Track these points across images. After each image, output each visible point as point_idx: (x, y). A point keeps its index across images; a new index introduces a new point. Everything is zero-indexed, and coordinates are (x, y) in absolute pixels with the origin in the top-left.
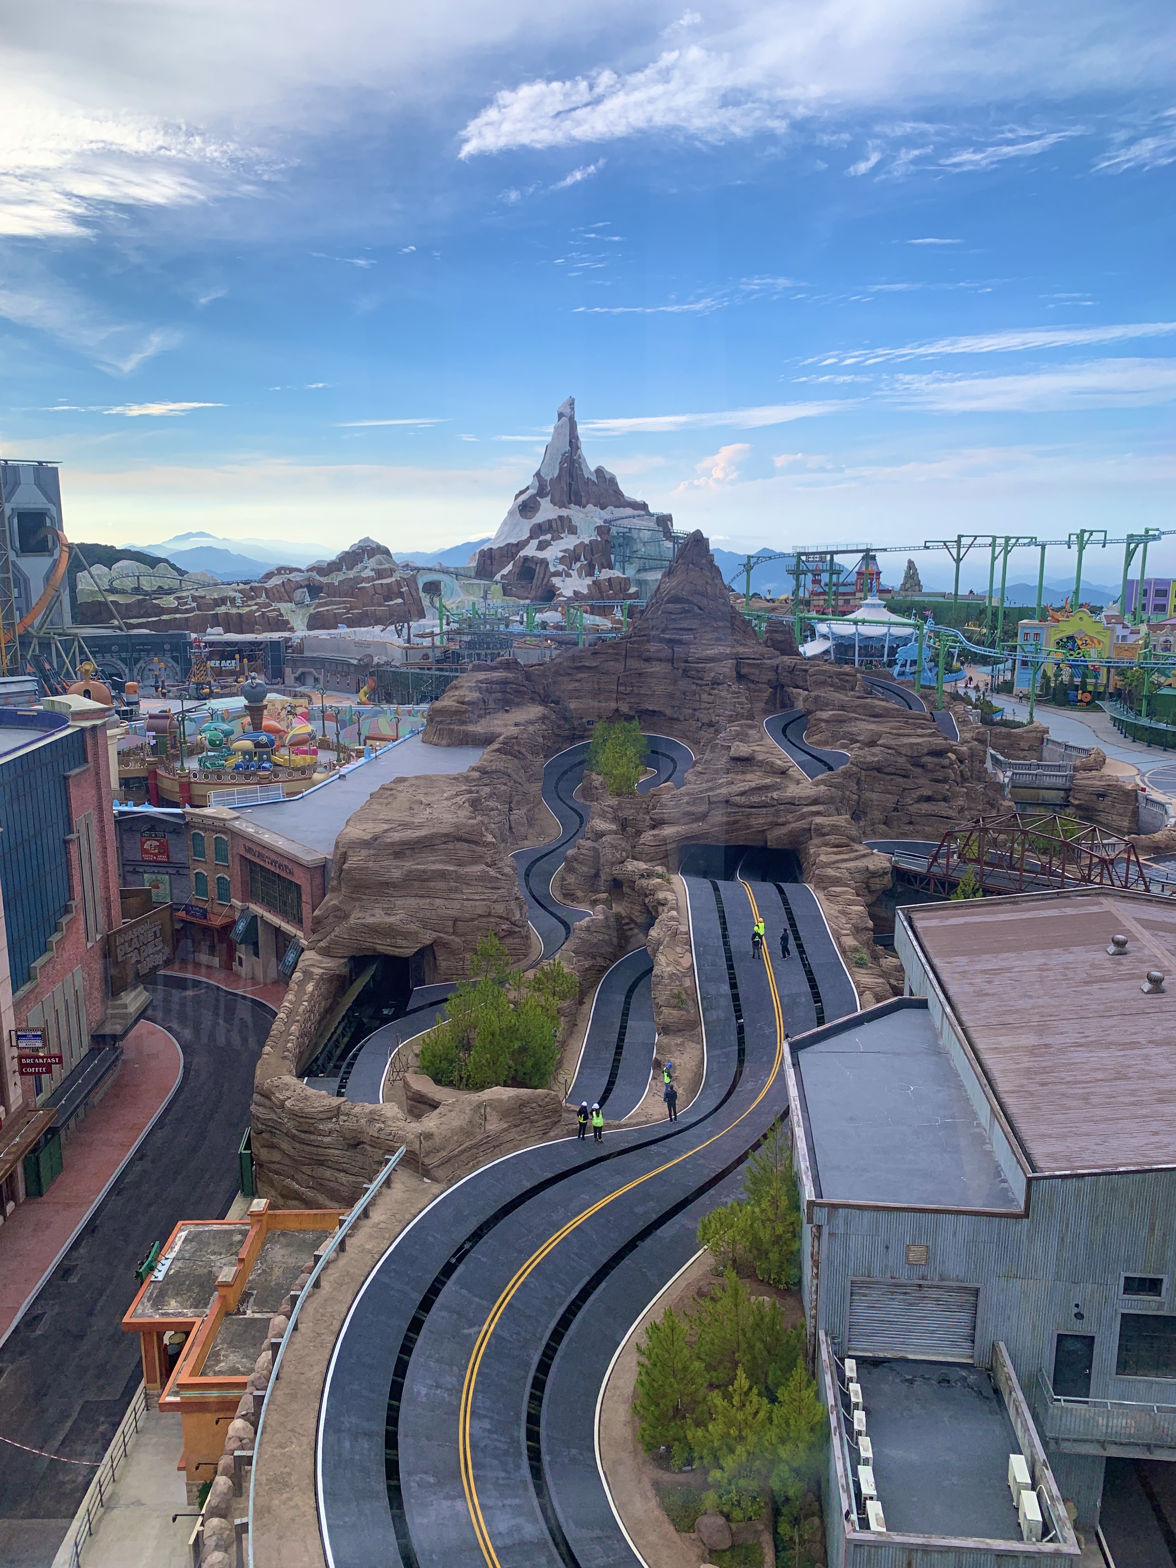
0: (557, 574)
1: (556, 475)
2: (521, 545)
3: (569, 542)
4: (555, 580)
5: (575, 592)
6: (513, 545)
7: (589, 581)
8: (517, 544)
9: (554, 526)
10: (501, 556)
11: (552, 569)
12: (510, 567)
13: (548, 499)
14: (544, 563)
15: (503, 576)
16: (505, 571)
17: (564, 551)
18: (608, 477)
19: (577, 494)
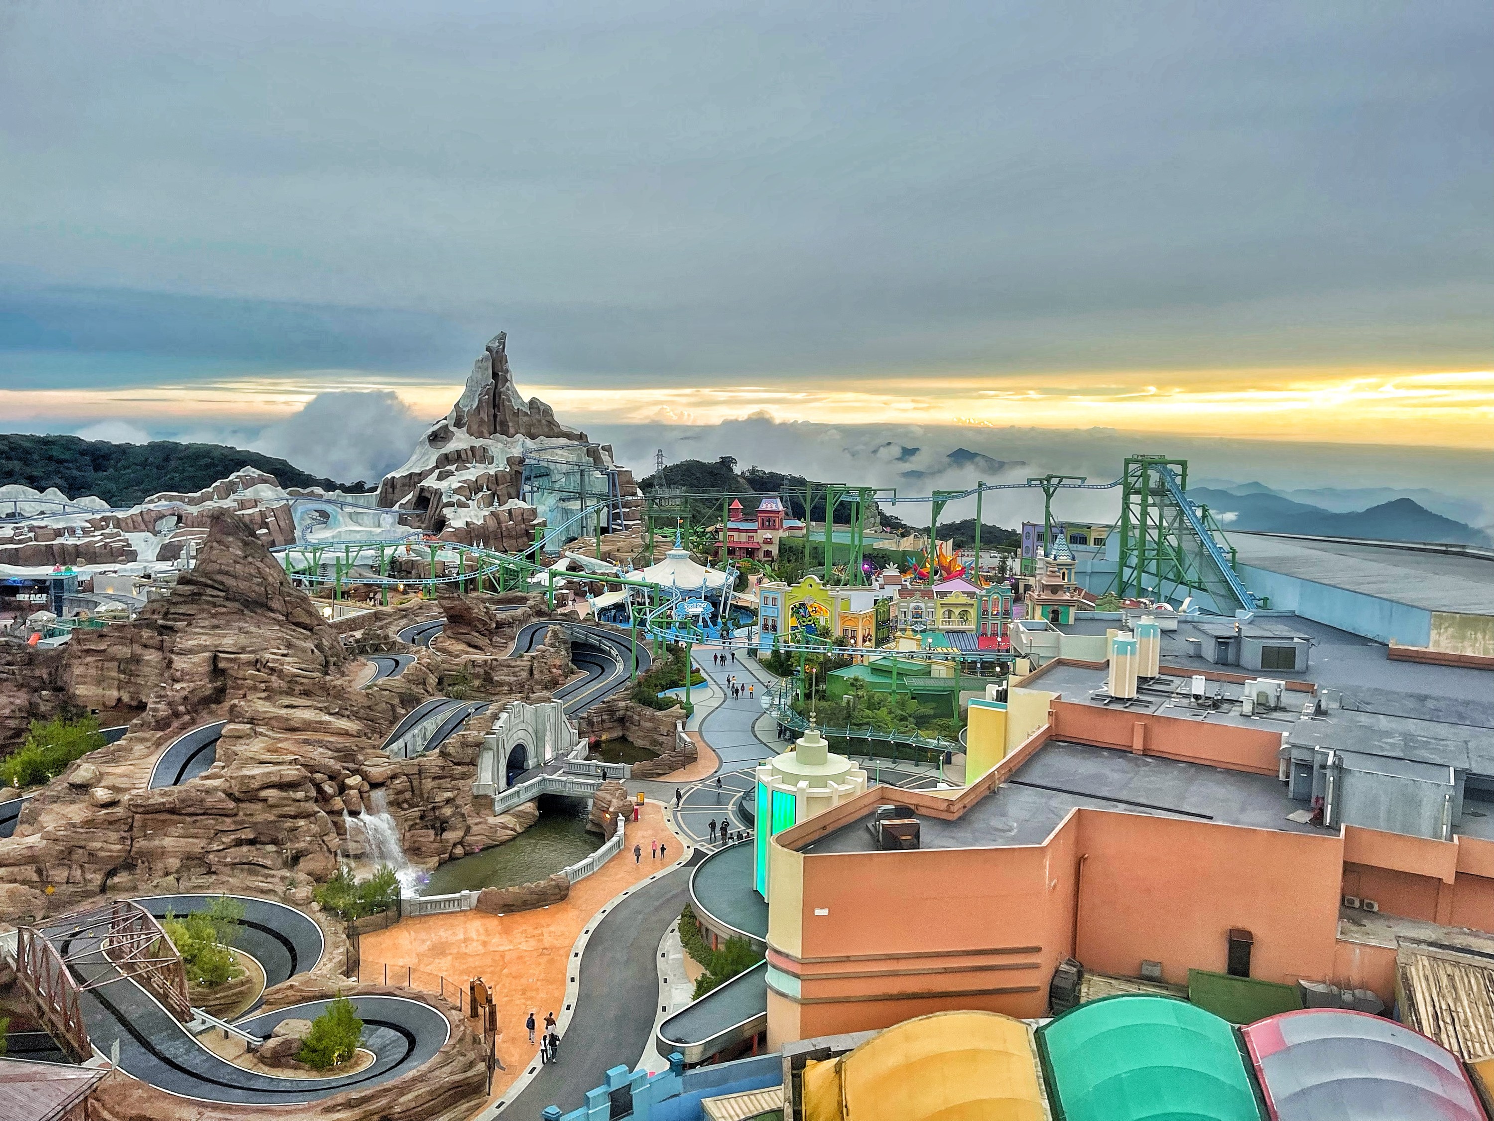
0: (450, 505)
1: (474, 406)
2: (422, 476)
3: (473, 472)
4: (446, 511)
5: (467, 524)
6: (416, 474)
7: (486, 512)
8: (420, 474)
9: (464, 456)
10: (404, 485)
11: (445, 500)
12: (410, 496)
13: (465, 429)
14: (438, 494)
15: (402, 504)
16: (404, 501)
17: (465, 481)
18: (542, 408)
19: (504, 424)
